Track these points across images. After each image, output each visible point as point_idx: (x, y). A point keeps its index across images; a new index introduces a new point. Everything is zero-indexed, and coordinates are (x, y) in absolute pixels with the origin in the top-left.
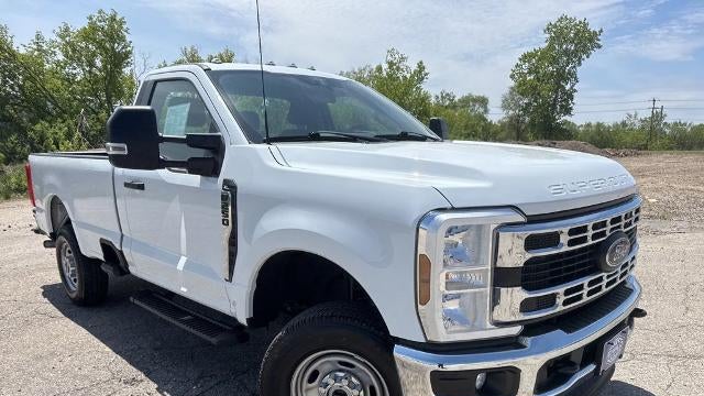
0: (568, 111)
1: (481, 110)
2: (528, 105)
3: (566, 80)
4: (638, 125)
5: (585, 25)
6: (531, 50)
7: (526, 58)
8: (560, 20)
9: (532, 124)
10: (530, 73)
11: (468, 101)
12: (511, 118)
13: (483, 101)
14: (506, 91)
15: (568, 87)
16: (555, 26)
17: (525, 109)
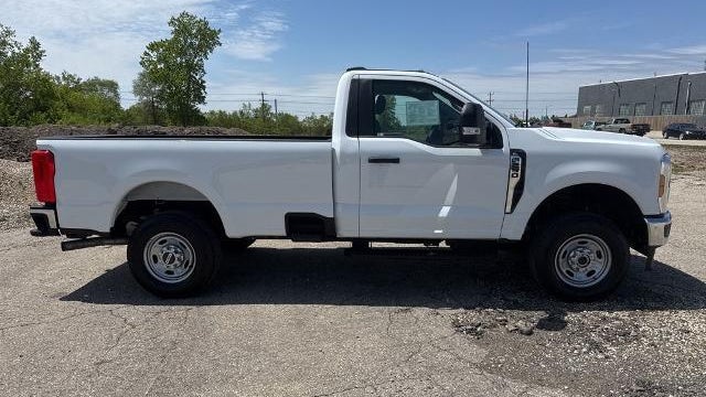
0: (201, 100)
1: (112, 94)
2: (162, 91)
3: (195, 71)
4: (252, 114)
5: (206, 24)
6: (158, 40)
7: (152, 47)
8: (182, 15)
9: (169, 110)
10: (159, 61)
11: (94, 85)
12: (146, 103)
13: (112, 86)
14: (136, 77)
15: (197, 77)
16: (178, 20)
17: (160, 96)
